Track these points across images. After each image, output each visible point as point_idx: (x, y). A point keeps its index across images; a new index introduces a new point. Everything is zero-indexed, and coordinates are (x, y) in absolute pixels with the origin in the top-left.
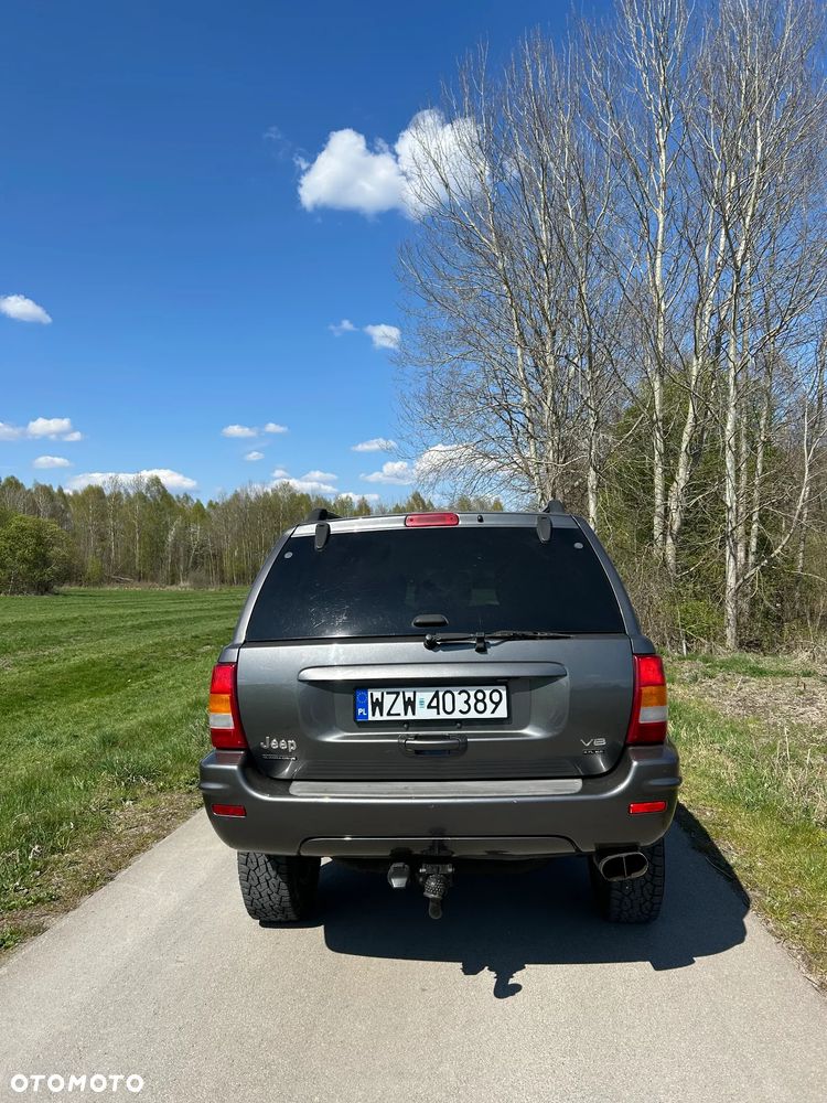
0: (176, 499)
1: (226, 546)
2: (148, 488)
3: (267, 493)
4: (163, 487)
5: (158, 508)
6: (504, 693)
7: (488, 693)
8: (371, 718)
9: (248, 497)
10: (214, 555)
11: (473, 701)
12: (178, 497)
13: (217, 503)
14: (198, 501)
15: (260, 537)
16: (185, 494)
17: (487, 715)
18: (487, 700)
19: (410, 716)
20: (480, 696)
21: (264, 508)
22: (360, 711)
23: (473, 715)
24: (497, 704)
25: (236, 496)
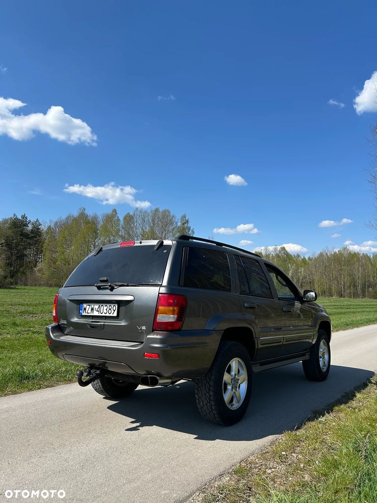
0: (293, 256)
1: (316, 278)
2: (280, 252)
3: (335, 253)
4: (286, 251)
5: (285, 261)
6: (117, 307)
7: (112, 306)
8: (83, 314)
9: (327, 254)
10: (310, 283)
11: (108, 309)
12: (294, 255)
13: (312, 258)
14: (304, 257)
15: (333, 274)
16: (298, 254)
17: (111, 315)
18: (112, 309)
19: (92, 314)
20: (110, 307)
21: (334, 260)
22: (81, 311)
23: (108, 315)
24: (114, 311)
25: (321, 255)
